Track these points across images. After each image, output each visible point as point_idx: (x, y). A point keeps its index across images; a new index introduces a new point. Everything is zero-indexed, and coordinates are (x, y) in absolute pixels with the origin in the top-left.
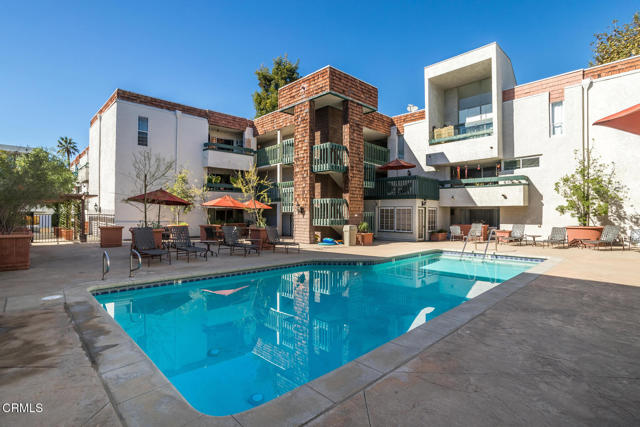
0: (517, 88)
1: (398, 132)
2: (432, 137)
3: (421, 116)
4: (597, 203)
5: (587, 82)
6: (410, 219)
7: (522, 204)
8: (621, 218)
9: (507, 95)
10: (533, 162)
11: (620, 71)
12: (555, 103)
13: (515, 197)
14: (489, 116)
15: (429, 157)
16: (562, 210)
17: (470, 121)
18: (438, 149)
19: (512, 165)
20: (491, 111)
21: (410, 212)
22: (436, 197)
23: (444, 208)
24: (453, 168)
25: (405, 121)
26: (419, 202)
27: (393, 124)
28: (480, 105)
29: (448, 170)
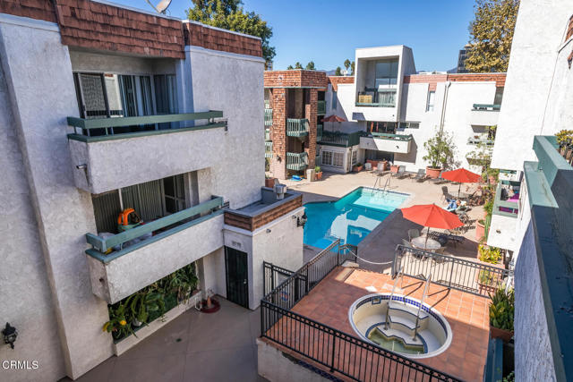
0: (412, 76)
1: (333, 89)
2: (357, 100)
3: (351, 81)
4: (443, 155)
5: (448, 83)
6: (342, 159)
7: (406, 152)
8: (452, 163)
9: (406, 80)
10: (415, 125)
11: (464, 80)
12: (431, 92)
13: (403, 147)
14: (395, 86)
15: (354, 114)
16: (425, 159)
17: (382, 87)
18: (360, 110)
19: (404, 125)
20: (396, 84)
21: (342, 155)
22: (358, 143)
23: (362, 149)
24: (369, 123)
25: (338, 82)
26: (348, 149)
27: (330, 83)
28: (390, 77)
29: (366, 125)
